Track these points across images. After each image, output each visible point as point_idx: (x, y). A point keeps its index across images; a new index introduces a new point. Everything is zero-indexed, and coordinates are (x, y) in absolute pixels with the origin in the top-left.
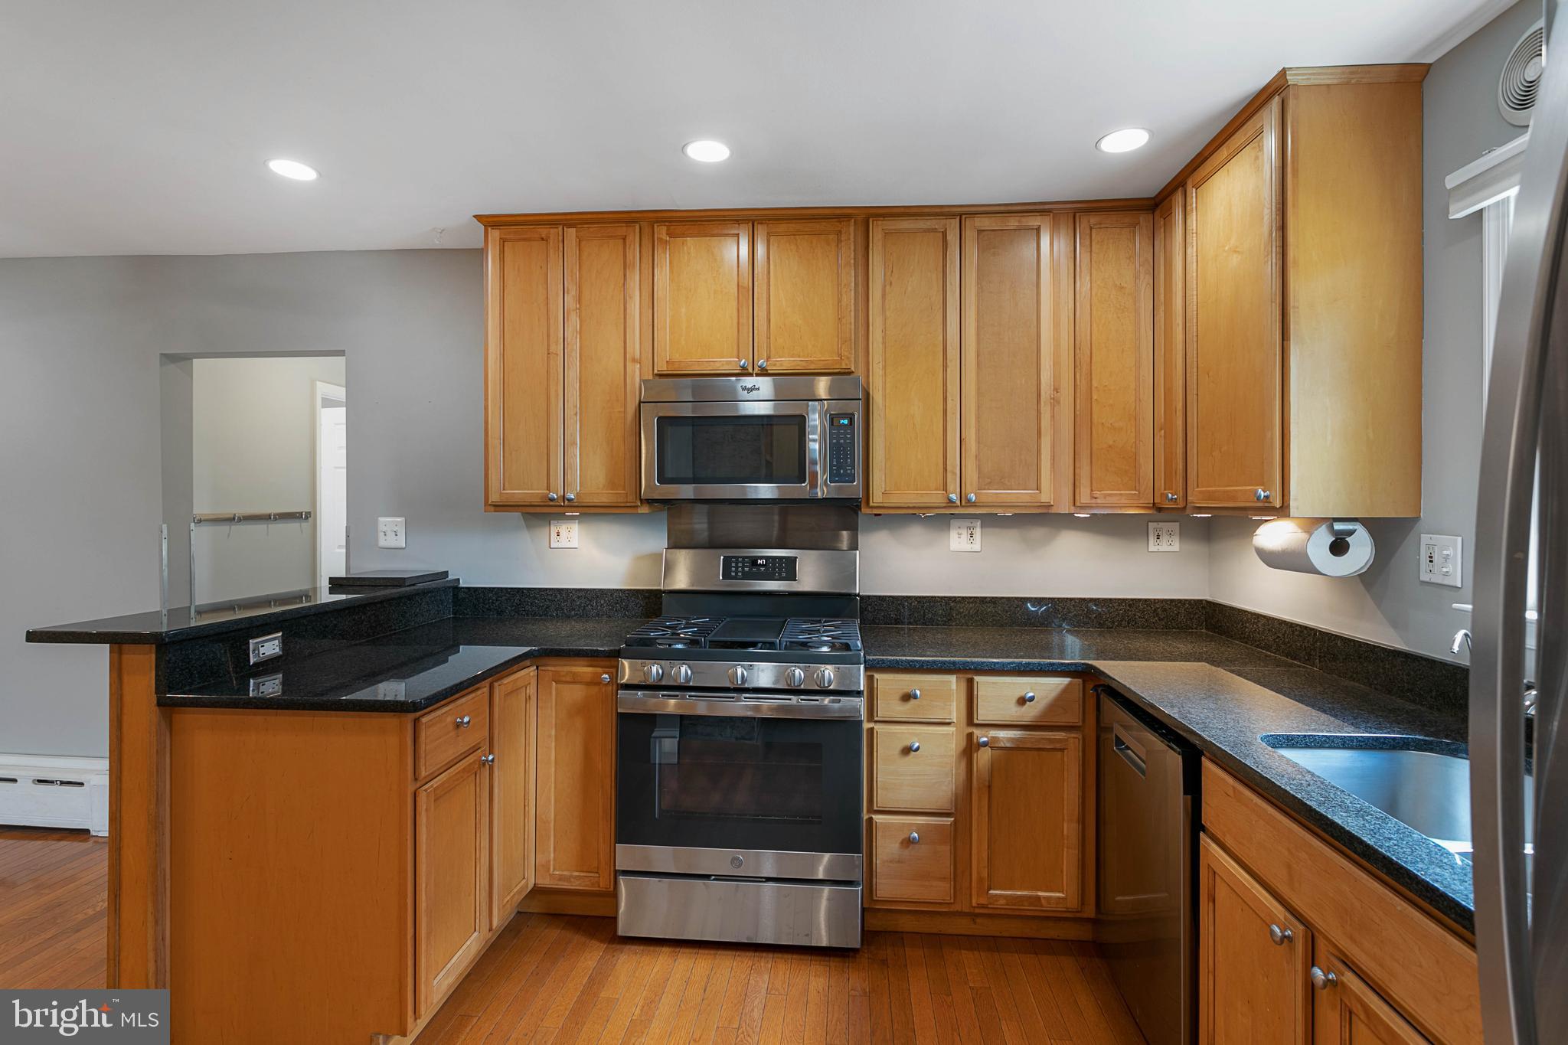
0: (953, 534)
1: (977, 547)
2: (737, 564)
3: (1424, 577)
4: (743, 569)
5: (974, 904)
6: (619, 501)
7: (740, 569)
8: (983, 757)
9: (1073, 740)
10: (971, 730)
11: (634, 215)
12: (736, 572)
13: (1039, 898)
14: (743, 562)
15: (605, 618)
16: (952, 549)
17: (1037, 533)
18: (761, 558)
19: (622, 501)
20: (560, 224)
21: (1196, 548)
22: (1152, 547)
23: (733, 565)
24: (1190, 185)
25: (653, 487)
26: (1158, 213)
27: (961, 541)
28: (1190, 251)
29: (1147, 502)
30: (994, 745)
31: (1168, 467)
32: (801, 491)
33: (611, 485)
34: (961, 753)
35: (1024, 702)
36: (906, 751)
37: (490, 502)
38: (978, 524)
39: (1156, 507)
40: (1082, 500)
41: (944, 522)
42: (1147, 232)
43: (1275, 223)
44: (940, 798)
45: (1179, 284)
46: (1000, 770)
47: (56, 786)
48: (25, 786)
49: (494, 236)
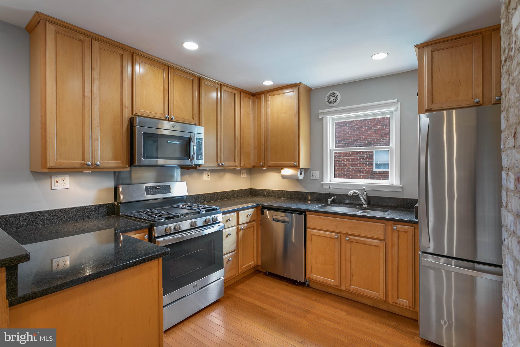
0: (204, 175)
1: (209, 179)
2: (150, 189)
3: (311, 178)
4: (153, 191)
5: (240, 272)
6: (119, 165)
7: (152, 191)
8: (241, 233)
9: (255, 223)
10: (238, 227)
11: (125, 47)
12: (151, 192)
13: (250, 265)
14: (152, 188)
15: (86, 219)
16: (204, 180)
17: (221, 174)
18: (158, 186)
19: (121, 165)
20: (91, 37)
21: (249, 176)
22: (242, 177)
23: (149, 189)
24: (268, 94)
25: (140, 160)
26: (255, 97)
27: (206, 177)
28: (268, 109)
29: (252, 165)
30: (242, 229)
31: (259, 157)
32: (188, 162)
33: (115, 159)
34: (236, 233)
35: (247, 216)
36: (227, 236)
37: (48, 166)
38: (210, 172)
39: (253, 167)
40: (242, 165)
41: (202, 172)
42: (252, 101)
43: (297, 111)
44: (233, 247)
45: (263, 115)
46: (244, 235)
49: (50, 28)
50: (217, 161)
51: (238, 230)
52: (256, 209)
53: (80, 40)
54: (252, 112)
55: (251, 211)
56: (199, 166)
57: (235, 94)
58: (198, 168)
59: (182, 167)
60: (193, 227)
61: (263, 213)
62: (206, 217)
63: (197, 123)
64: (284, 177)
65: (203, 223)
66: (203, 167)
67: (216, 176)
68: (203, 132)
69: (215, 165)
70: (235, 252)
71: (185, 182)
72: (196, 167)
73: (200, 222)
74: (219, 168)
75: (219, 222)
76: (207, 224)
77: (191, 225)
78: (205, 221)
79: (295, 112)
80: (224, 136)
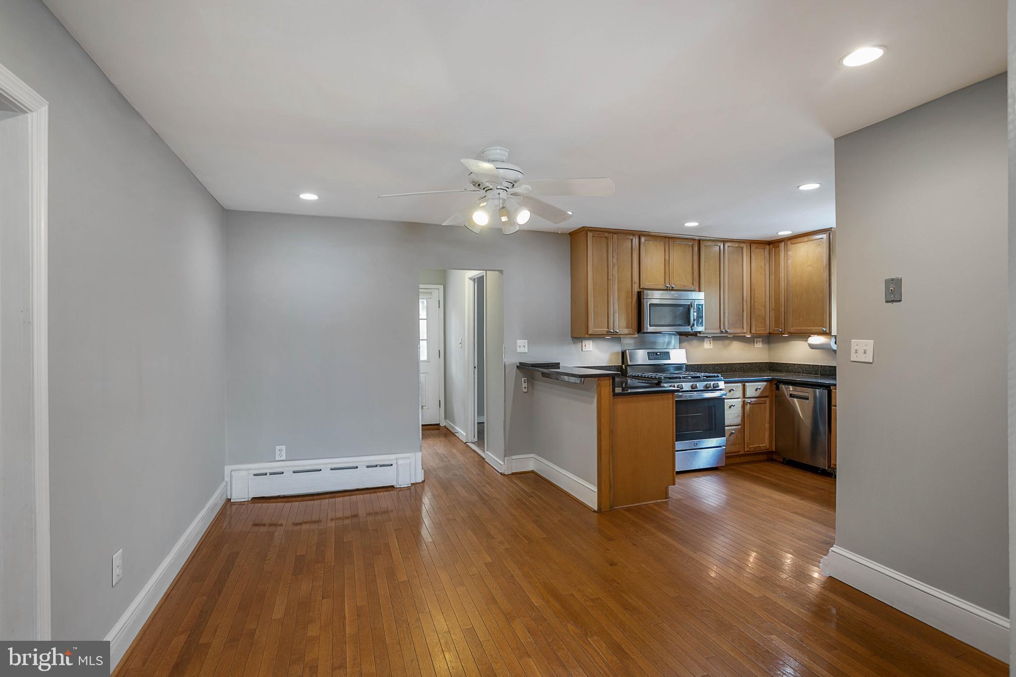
0: (705, 343)
1: (712, 347)
2: (652, 355)
4: (654, 356)
5: (746, 451)
6: (630, 333)
8: (748, 407)
9: (768, 400)
10: (744, 400)
12: (652, 357)
13: (760, 446)
14: (654, 354)
16: (705, 348)
17: (727, 342)
18: (659, 353)
21: (766, 346)
22: (755, 346)
23: (650, 355)
24: (789, 243)
25: (647, 328)
26: (771, 246)
27: (707, 345)
28: (789, 261)
29: (768, 331)
30: (750, 403)
31: (777, 322)
32: (688, 329)
33: (628, 327)
34: (742, 406)
35: (756, 390)
36: (730, 407)
37: (589, 333)
38: (712, 339)
39: (770, 333)
40: (753, 331)
41: (703, 339)
42: (768, 251)
43: (828, 264)
44: (738, 420)
45: (783, 269)
46: (751, 410)
47: (378, 468)
48: (362, 469)
49: (590, 234)
50: (720, 328)
51: (744, 404)
52: (769, 383)
53: (606, 237)
54: (767, 265)
55: (761, 385)
56: (700, 332)
57: (742, 248)
58: (698, 335)
59: (680, 334)
60: (694, 389)
61: (778, 388)
62: (707, 383)
63: (697, 289)
64: (812, 347)
65: (704, 387)
66: (704, 333)
67: (720, 344)
68: (703, 298)
69: (718, 331)
70: (740, 427)
71: (684, 350)
72: (695, 334)
73: (700, 385)
74: (722, 335)
75: (721, 390)
76: (707, 389)
77: (692, 387)
78: (706, 386)
79: (824, 265)
80: (728, 298)
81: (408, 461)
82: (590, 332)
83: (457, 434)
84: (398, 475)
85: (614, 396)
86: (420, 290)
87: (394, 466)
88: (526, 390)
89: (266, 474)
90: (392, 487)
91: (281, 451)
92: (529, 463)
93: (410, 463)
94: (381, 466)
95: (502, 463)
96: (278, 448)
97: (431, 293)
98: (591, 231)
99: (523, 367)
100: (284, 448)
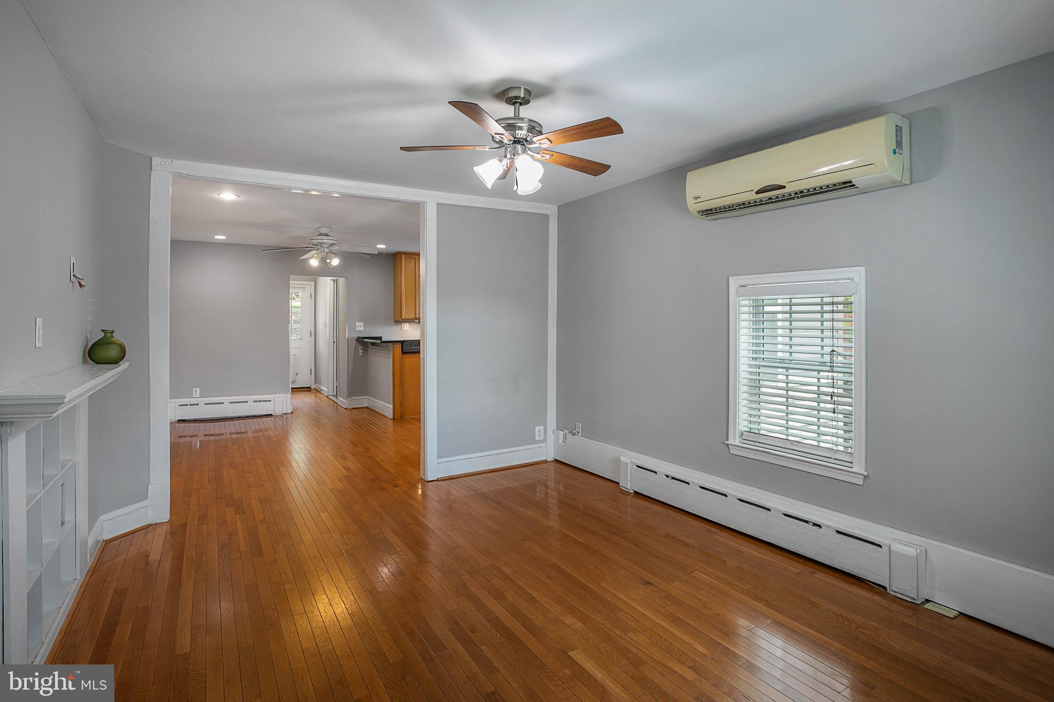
47: (261, 402)
48: (251, 403)
49: (403, 256)
81: (281, 399)
82: (403, 317)
83: (322, 392)
84: (274, 407)
85: (402, 353)
86: (291, 285)
87: (272, 401)
88: (362, 355)
89: (187, 405)
90: (271, 415)
91: (197, 391)
92: (364, 401)
93: (283, 400)
94: (263, 401)
95: (346, 402)
96: (194, 389)
97: (304, 288)
98: (403, 254)
99: (360, 340)
100: (198, 389)
